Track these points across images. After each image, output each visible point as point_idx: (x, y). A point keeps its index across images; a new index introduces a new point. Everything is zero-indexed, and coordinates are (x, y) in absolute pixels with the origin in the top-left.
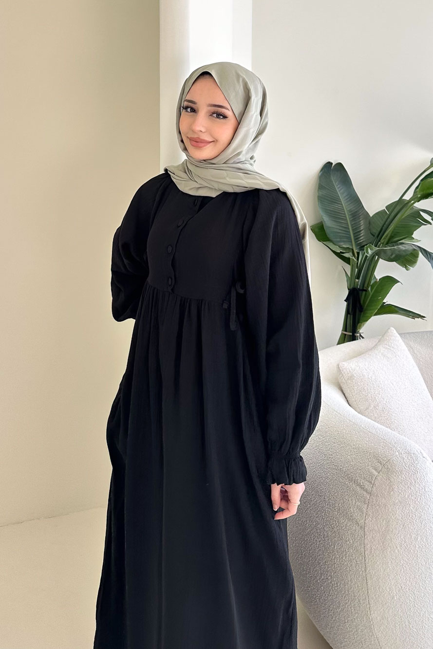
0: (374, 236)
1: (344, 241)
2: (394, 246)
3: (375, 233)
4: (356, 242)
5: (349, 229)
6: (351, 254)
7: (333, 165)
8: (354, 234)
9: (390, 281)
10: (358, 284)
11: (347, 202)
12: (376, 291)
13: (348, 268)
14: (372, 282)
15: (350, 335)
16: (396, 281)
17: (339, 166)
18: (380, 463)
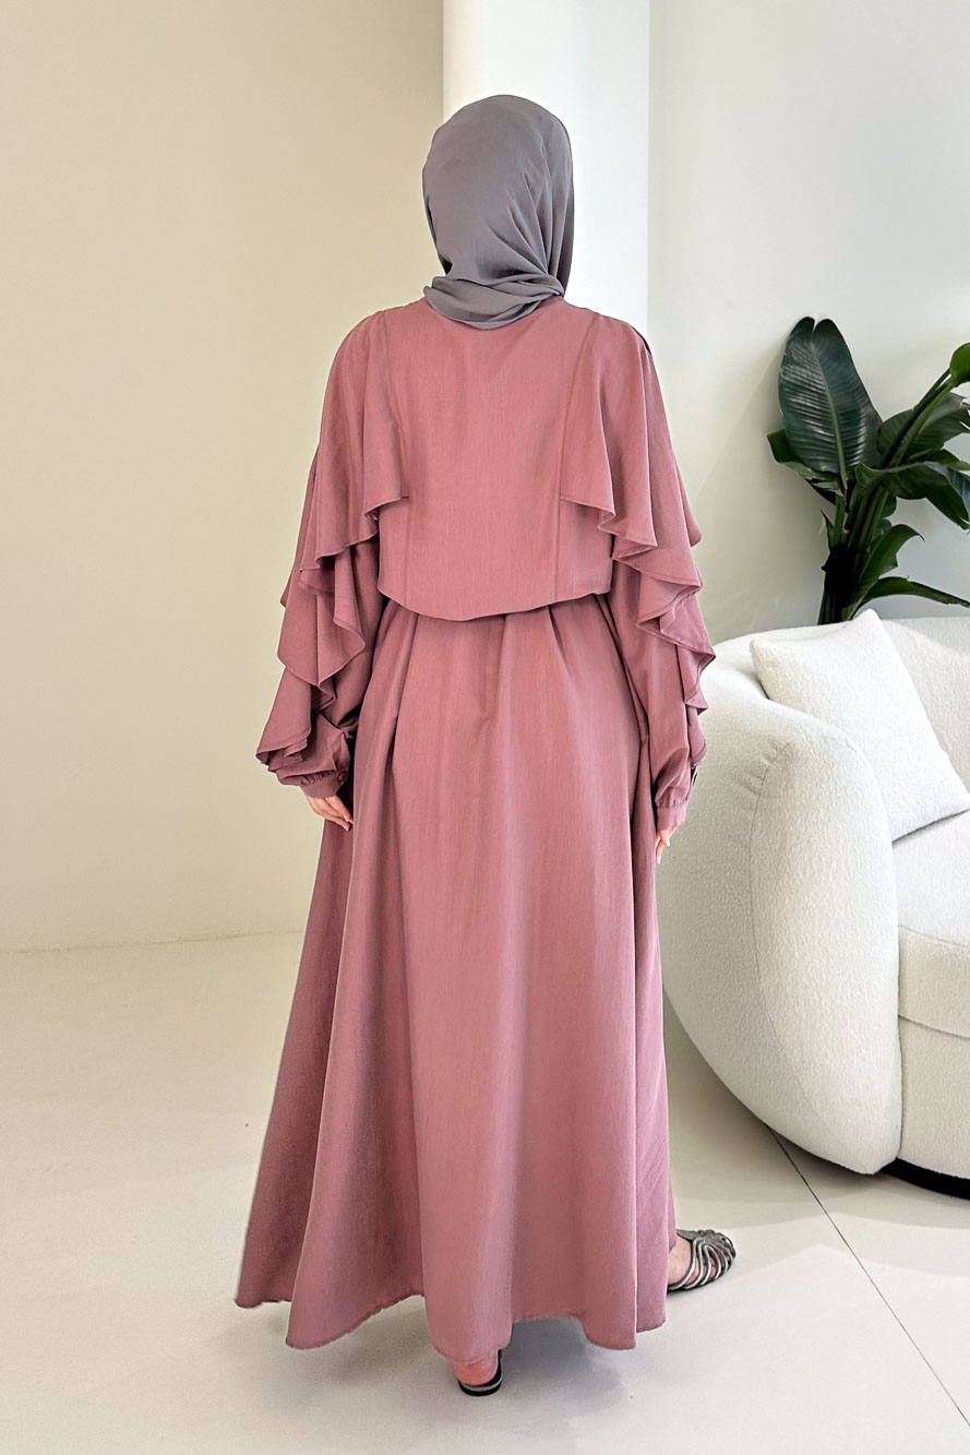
0: (881, 452)
1: (823, 461)
4: (846, 464)
5: (834, 438)
6: (836, 483)
7: (816, 324)
8: (844, 449)
9: (905, 532)
10: (848, 540)
11: (838, 391)
12: (878, 550)
13: (831, 511)
16: (913, 533)
17: (828, 326)
18: (776, 748)
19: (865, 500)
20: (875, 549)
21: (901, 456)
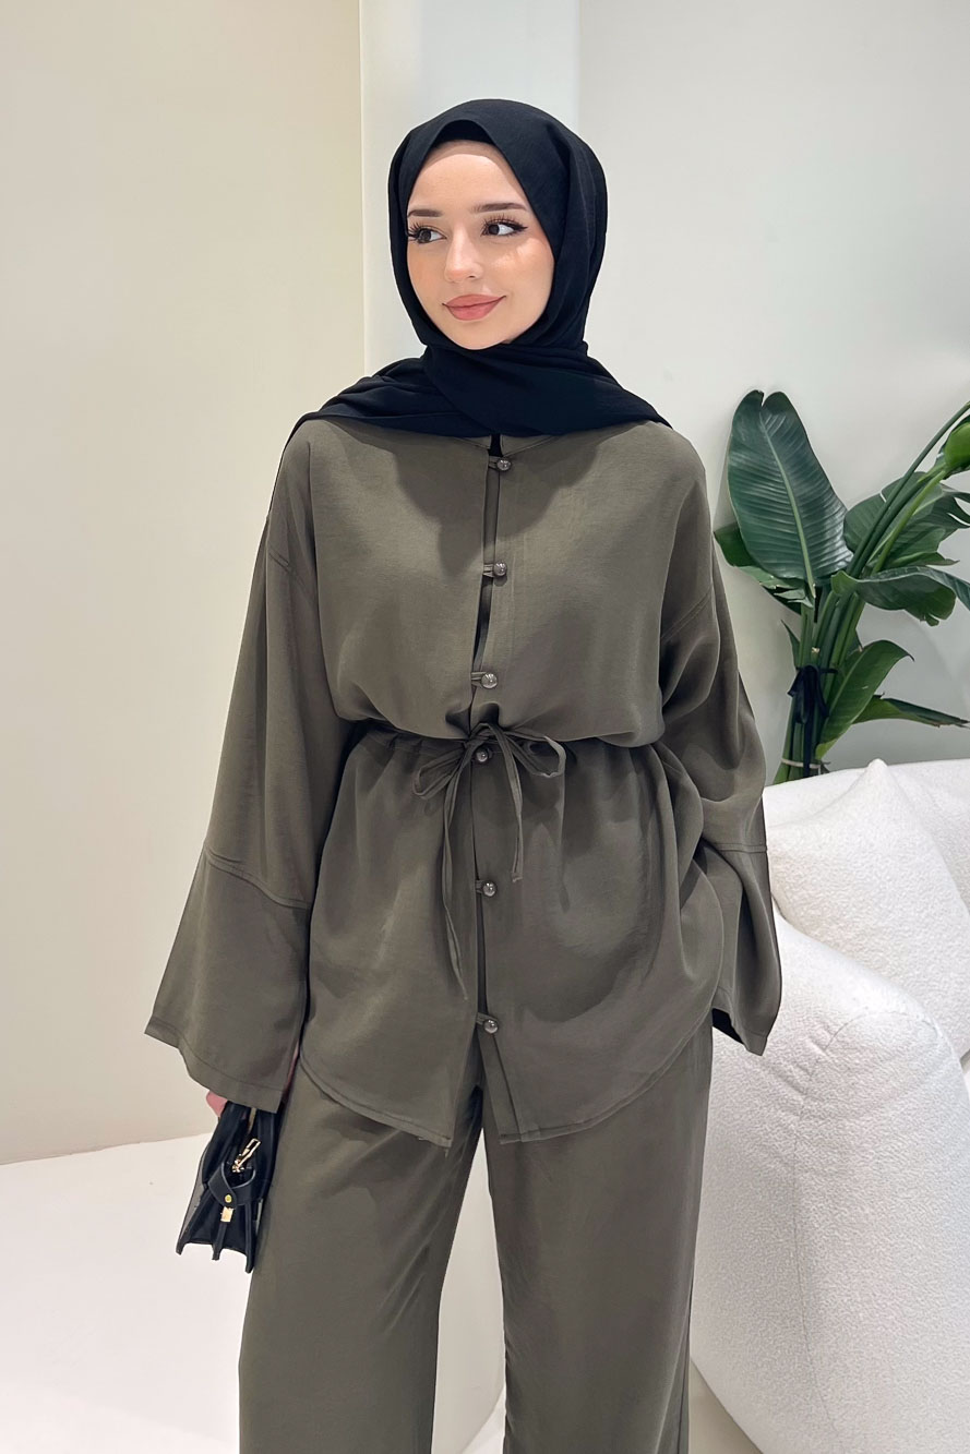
1: (786, 564)
2: (894, 575)
3: (857, 547)
4: (813, 567)
5: (799, 537)
6: (803, 591)
7: (765, 399)
8: (809, 548)
9: (888, 652)
11: (797, 479)
12: (855, 674)
13: (796, 622)
15: (799, 768)
16: (902, 653)
18: (828, 1029)
19: (837, 612)
20: (850, 672)
21: (882, 557)
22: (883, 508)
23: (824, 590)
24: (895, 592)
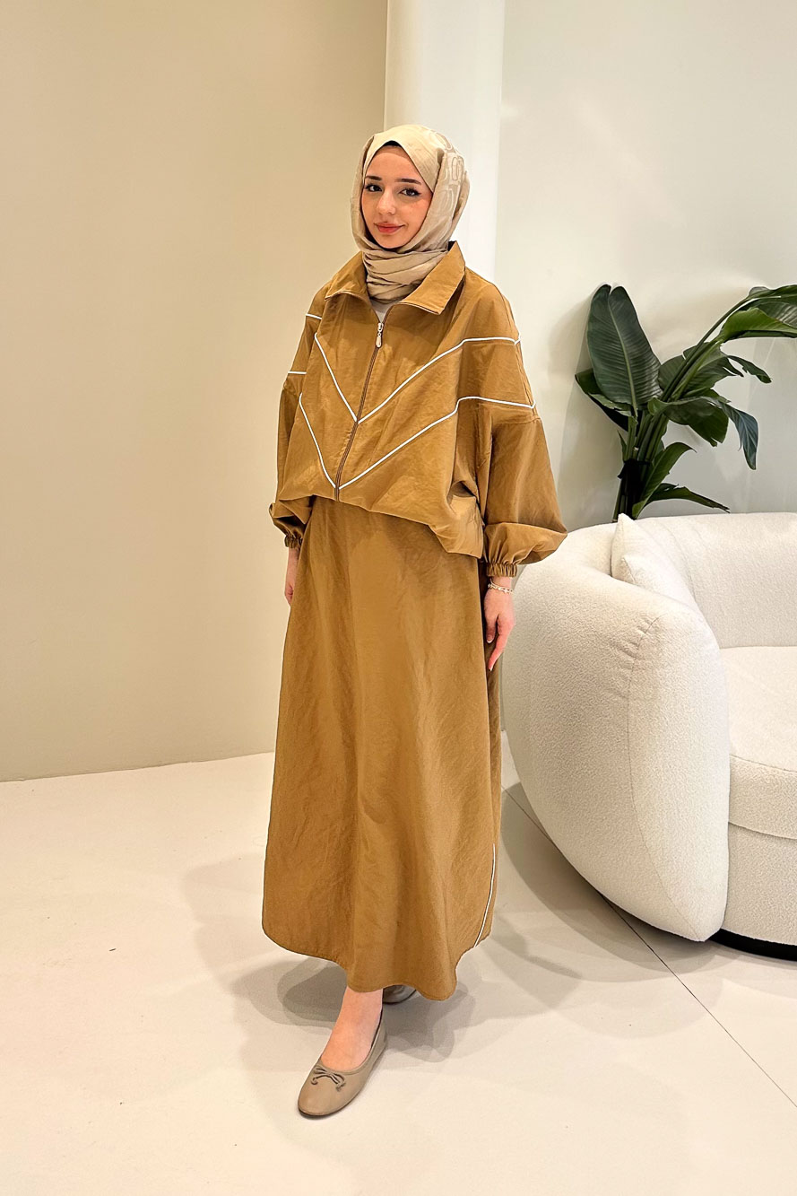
0: (663, 390)
1: (621, 395)
3: (665, 386)
4: (637, 397)
5: (628, 379)
6: (630, 412)
7: (612, 290)
8: (635, 386)
10: (638, 454)
11: (629, 342)
12: (660, 465)
13: (626, 436)
14: (658, 452)
16: (686, 448)
17: (621, 291)
18: (647, 621)
19: (652, 426)
20: (658, 462)
21: (680, 392)
22: (683, 363)
23: (644, 412)
24: (688, 414)
